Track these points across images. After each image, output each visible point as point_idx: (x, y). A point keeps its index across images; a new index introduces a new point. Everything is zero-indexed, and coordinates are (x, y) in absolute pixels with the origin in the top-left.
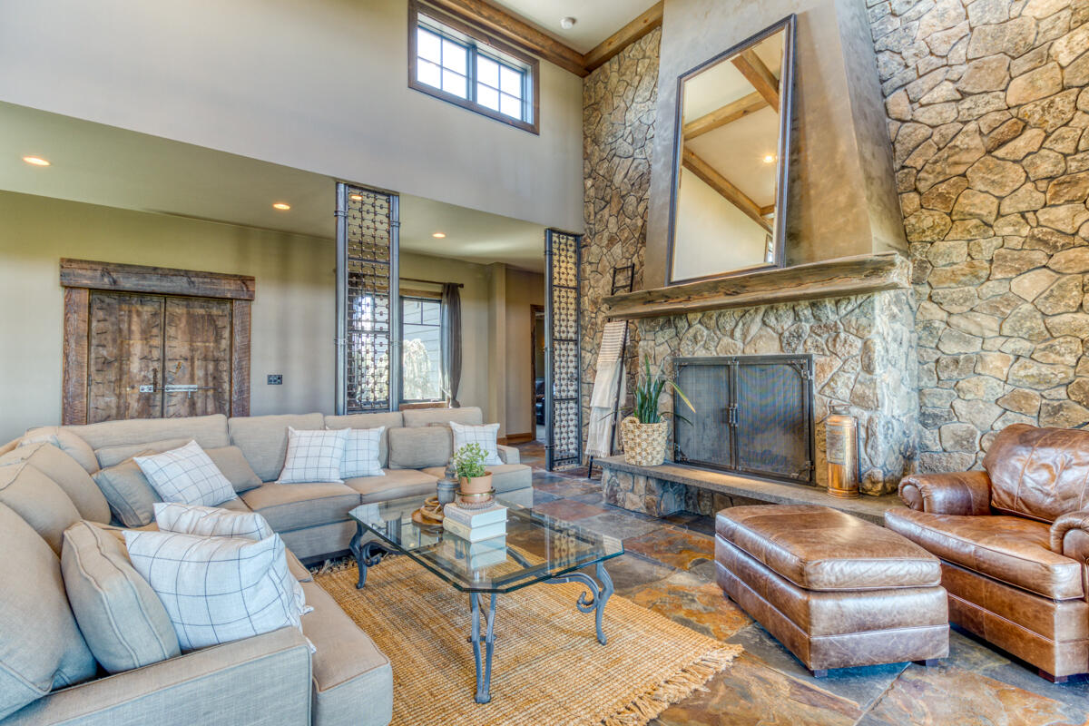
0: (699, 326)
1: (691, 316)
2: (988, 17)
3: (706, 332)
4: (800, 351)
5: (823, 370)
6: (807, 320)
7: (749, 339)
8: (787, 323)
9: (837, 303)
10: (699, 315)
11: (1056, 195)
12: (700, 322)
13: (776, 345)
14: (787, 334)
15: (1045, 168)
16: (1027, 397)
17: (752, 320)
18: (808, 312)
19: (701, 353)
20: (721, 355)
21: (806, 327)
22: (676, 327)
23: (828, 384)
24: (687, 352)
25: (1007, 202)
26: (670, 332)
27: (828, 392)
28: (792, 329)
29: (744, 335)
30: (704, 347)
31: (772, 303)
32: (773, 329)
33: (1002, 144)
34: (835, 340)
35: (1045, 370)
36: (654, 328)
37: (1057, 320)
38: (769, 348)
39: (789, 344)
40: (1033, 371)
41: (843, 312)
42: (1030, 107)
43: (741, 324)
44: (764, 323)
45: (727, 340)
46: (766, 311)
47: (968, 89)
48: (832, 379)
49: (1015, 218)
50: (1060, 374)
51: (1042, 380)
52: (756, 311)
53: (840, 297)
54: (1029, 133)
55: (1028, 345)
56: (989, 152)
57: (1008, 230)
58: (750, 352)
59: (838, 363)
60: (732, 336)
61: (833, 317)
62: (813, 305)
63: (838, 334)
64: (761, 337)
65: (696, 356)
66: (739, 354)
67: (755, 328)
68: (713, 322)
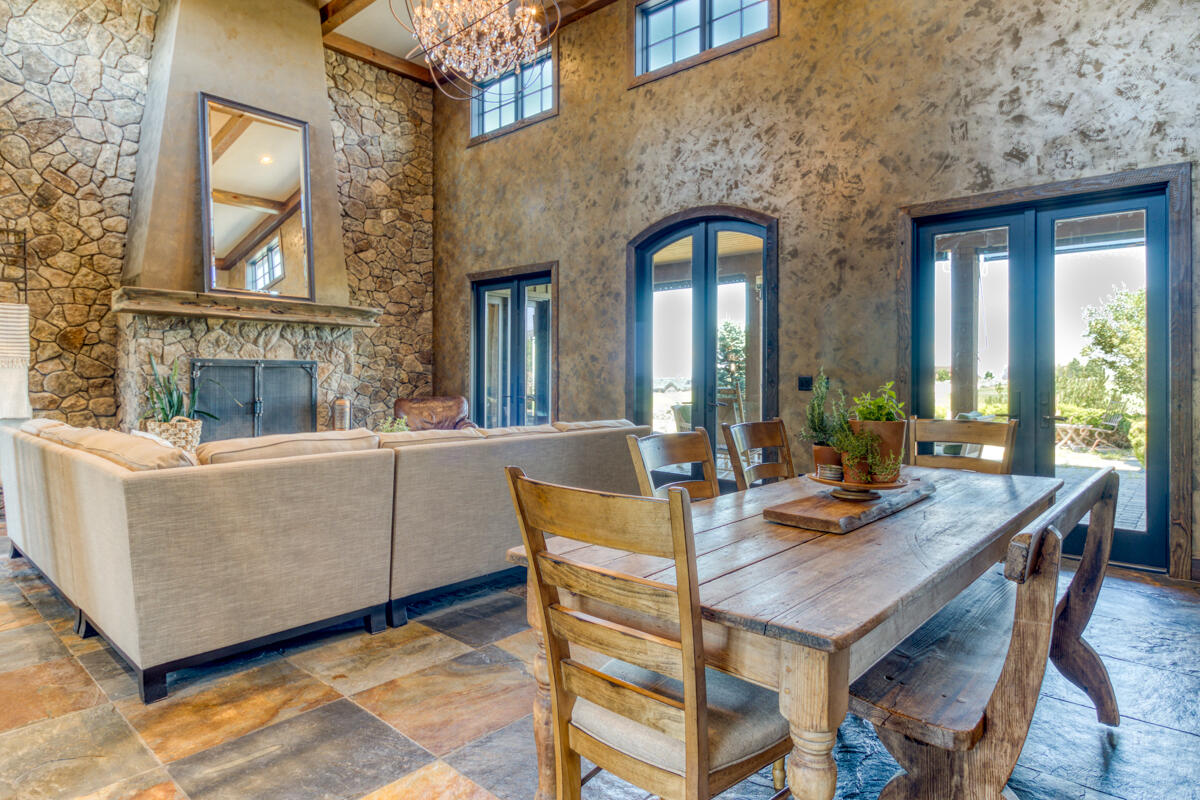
0: (221, 331)
1: (211, 321)
2: (359, 179)
3: (229, 338)
4: (308, 359)
5: (323, 372)
6: (313, 338)
7: (270, 346)
8: (299, 337)
9: (332, 330)
10: (222, 322)
11: (380, 287)
12: (222, 328)
13: (292, 353)
14: (300, 346)
15: (377, 271)
16: (367, 387)
17: (274, 333)
18: (314, 332)
19: (223, 356)
20: (245, 358)
21: (312, 343)
22: (192, 331)
23: (326, 381)
24: (206, 352)
25: (362, 282)
26: (184, 333)
27: (326, 385)
28: (303, 342)
29: (266, 344)
30: (226, 350)
31: (288, 325)
32: (289, 342)
33: (362, 251)
34: (330, 353)
35: (374, 373)
36: (163, 327)
37: (378, 348)
38: (285, 354)
39: (302, 353)
40: (370, 372)
41: (335, 336)
42: (373, 238)
43: (264, 334)
44: (282, 336)
45: (249, 346)
46: (283, 327)
47: (349, 213)
48: (328, 377)
49: (365, 292)
50: (379, 375)
51: (372, 378)
52: (277, 326)
53: (334, 327)
54: (372, 251)
55: (368, 360)
56: (355, 253)
57: (363, 298)
58: (270, 356)
59: (332, 367)
60: (255, 342)
61: (330, 338)
62: (317, 328)
63: (331, 349)
64: (280, 346)
65: (217, 357)
66: (261, 358)
67: (275, 338)
68: (236, 330)
